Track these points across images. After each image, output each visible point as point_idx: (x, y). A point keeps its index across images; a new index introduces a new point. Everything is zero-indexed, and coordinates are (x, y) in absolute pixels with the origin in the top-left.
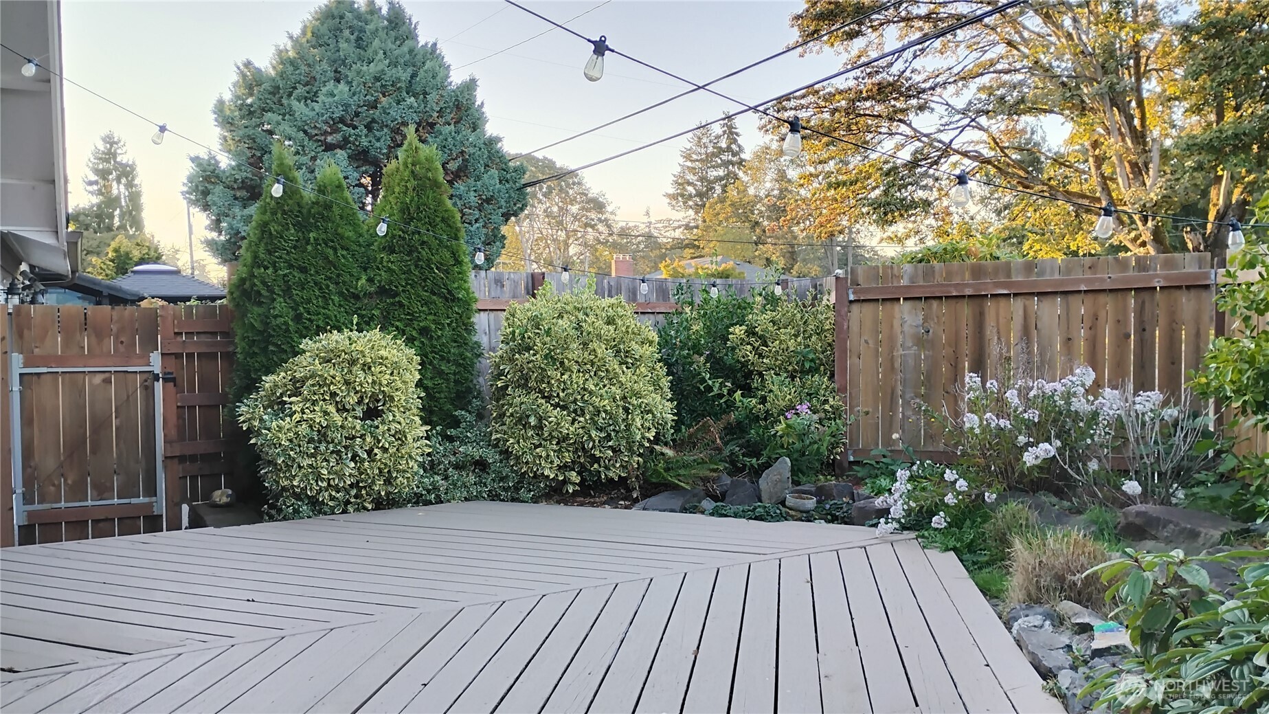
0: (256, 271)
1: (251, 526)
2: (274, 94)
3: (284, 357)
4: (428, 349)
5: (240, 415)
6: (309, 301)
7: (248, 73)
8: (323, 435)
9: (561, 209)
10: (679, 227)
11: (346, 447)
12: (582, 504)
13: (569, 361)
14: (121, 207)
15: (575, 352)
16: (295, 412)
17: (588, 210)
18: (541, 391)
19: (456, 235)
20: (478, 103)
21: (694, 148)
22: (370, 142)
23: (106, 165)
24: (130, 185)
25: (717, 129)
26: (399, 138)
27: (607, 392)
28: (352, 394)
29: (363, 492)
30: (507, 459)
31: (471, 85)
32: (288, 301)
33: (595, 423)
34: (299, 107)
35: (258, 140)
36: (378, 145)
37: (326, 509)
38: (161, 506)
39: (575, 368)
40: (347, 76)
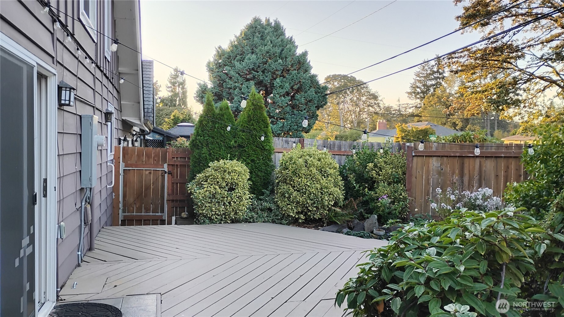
0: (197, 138)
1: (189, 225)
2: (229, 59)
3: (205, 168)
4: (254, 167)
5: (188, 187)
6: (214, 149)
7: (220, 51)
8: (214, 196)
9: (358, 98)
10: (412, 107)
11: (222, 201)
12: (305, 227)
13: (301, 174)
14: (179, 97)
15: (304, 171)
16: (205, 188)
17: (370, 99)
18: (291, 185)
19: (267, 126)
20: (308, 61)
21: (421, 71)
22: (263, 78)
23: (175, 80)
24: (183, 88)
25: (433, 63)
26: (275, 76)
27: (314, 186)
28: (224, 182)
29: (227, 217)
30: (279, 208)
31: (305, 54)
32: (208, 148)
33: (309, 197)
34: (237, 64)
35: (222, 77)
36: (266, 79)
37: (214, 221)
38: (166, 217)
39: (303, 176)
40: (256, 51)
